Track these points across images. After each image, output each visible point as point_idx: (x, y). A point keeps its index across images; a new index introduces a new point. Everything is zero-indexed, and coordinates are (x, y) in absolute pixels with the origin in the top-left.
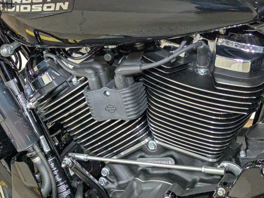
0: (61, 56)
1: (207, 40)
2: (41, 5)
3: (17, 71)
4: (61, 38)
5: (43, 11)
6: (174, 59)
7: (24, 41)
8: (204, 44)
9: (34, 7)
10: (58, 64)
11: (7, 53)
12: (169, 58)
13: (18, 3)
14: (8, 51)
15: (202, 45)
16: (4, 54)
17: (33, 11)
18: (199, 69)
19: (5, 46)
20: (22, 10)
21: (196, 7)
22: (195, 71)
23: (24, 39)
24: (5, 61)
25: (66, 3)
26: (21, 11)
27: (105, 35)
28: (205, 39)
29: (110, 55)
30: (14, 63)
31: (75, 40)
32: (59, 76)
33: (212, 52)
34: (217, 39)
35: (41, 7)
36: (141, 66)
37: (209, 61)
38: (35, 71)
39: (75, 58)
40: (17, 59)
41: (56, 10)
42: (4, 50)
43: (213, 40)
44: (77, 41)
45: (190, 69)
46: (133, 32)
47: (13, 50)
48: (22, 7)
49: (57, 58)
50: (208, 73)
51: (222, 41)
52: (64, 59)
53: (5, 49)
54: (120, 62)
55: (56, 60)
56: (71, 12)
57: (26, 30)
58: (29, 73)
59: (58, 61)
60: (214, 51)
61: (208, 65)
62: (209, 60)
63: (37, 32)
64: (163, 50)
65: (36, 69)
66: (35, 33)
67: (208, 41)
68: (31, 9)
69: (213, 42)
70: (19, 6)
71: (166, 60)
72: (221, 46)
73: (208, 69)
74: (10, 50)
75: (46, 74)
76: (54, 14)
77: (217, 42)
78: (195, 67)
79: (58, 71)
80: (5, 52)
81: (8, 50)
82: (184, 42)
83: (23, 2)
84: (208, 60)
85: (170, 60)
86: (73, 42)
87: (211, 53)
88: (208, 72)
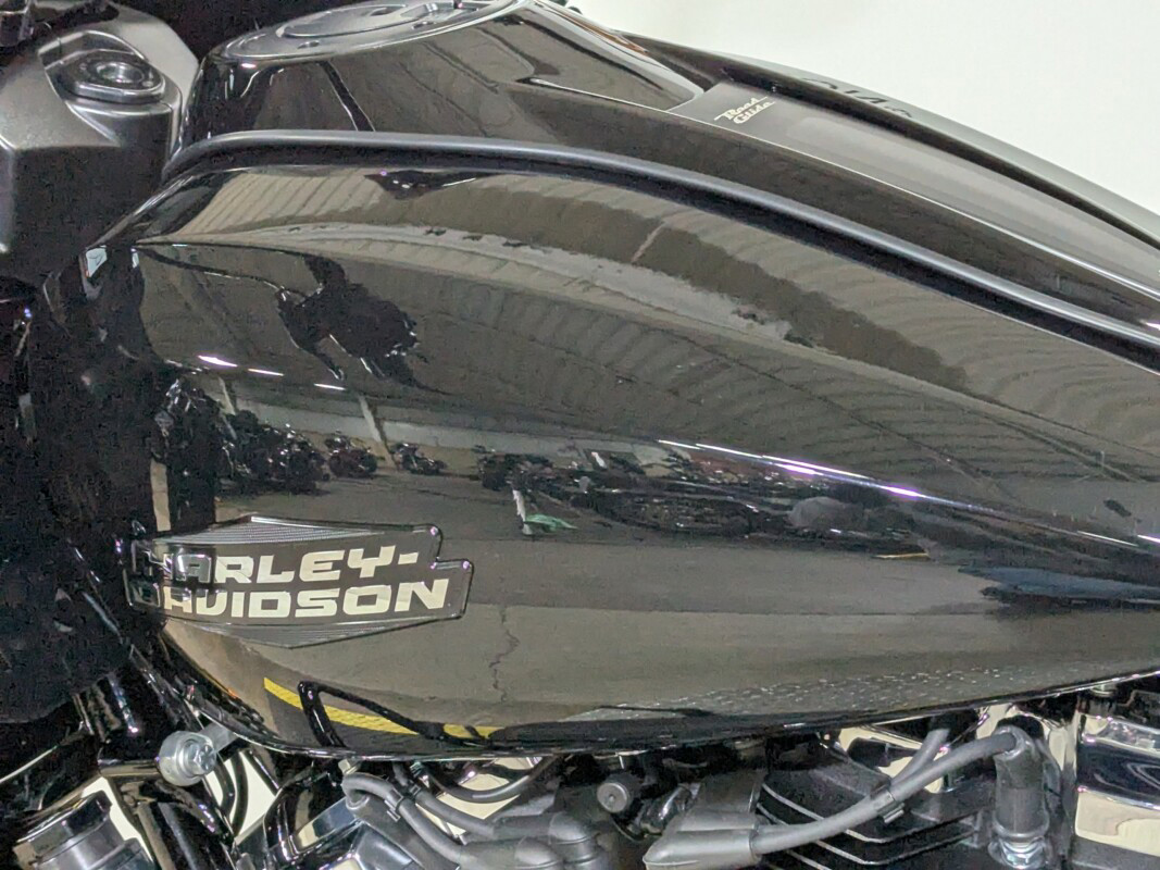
0: (416, 789)
1: (1038, 718)
2: (335, 593)
3: (229, 842)
4: (414, 719)
5: (341, 615)
6: (896, 807)
7: (256, 723)
8: (1025, 743)
9: (304, 597)
10: (402, 820)
11: (188, 770)
12: (875, 805)
13: (240, 581)
14: (192, 763)
15: (1014, 747)
16: (178, 773)
17: (299, 613)
18: (1007, 845)
19: (179, 741)
20: (256, 611)
21: (986, 592)
22: (991, 853)
23: (255, 716)
24: (178, 801)
25: (436, 582)
26: (251, 615)
27: (603, 707)
28: (1027, 715)
29: (623, 784)
30: (218, 807)
31: (474, 726)
32: (407, 866)
33: (1062, 768)
34: (1077, 716)
35: (333, 599)
36: (754, 836)
37: (1048, 808)
38: (305, 843)
39: (475, 797)
40: (227, 787)
41: (397, 609)
42: (174, 757)
43: (1062, 720)
44: (479, 729)
45: (966, 842)
46: (719, 694)
47: (213, 756)
48: (257, 598)
49: (397, 797)
50: (1045, 859)
51: (1100, 726)
52: (429, 802)
53: (182, 753)
54: (665, 810)
55: (396, 804)
56: (458, 618)
57: (266, 680)
58: (278, 852)
59: (403, 809)
60: (1068, 766)
61: (1046, 827)
62: (1047, 804)
63: (313, 694)
64: (850, 760)
65: (307, 836)
66: (303, 697)
67: (1043, 724)
68: (295, 606)
69: (1063, 728)
70: (243, 594)
71: (863, 811)
72: (1100, 747)
73: (1046, 842)
74: (202, 757)
75: (352, 858)
76: (389, 627)
77: (1080, 731)
78: (990, 835)
79: (402, 848)
80: (178, 764)
81: (192, 757)
82: (938, 735)
83: (261, 579)
84: (1043, 806)
85: (880, 813)
86: (466, 735)
87: (1058, 774)
88: (1049, 857)
